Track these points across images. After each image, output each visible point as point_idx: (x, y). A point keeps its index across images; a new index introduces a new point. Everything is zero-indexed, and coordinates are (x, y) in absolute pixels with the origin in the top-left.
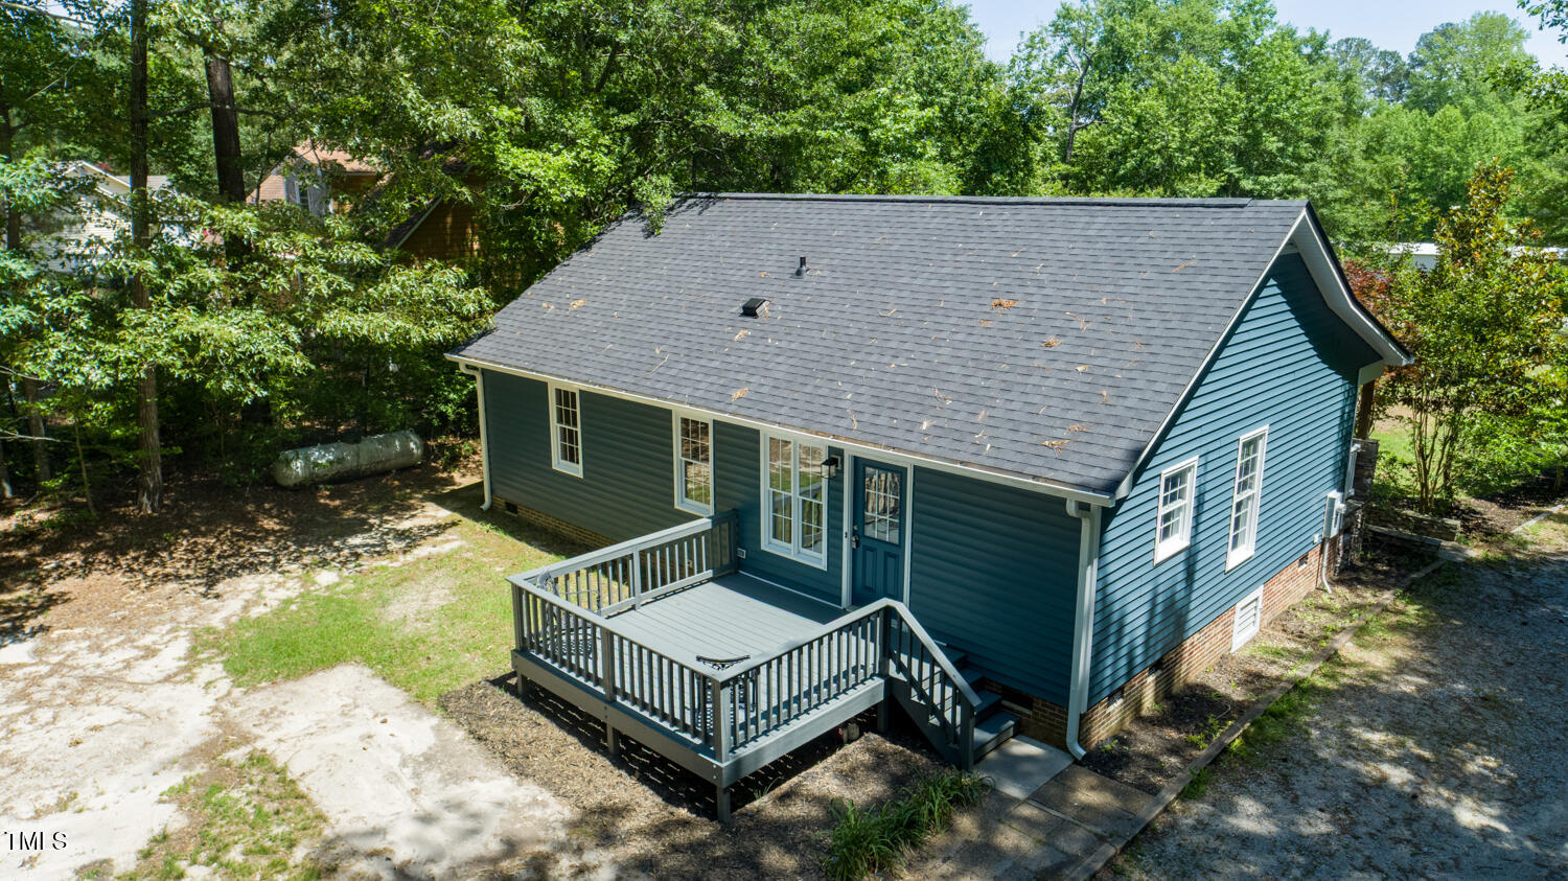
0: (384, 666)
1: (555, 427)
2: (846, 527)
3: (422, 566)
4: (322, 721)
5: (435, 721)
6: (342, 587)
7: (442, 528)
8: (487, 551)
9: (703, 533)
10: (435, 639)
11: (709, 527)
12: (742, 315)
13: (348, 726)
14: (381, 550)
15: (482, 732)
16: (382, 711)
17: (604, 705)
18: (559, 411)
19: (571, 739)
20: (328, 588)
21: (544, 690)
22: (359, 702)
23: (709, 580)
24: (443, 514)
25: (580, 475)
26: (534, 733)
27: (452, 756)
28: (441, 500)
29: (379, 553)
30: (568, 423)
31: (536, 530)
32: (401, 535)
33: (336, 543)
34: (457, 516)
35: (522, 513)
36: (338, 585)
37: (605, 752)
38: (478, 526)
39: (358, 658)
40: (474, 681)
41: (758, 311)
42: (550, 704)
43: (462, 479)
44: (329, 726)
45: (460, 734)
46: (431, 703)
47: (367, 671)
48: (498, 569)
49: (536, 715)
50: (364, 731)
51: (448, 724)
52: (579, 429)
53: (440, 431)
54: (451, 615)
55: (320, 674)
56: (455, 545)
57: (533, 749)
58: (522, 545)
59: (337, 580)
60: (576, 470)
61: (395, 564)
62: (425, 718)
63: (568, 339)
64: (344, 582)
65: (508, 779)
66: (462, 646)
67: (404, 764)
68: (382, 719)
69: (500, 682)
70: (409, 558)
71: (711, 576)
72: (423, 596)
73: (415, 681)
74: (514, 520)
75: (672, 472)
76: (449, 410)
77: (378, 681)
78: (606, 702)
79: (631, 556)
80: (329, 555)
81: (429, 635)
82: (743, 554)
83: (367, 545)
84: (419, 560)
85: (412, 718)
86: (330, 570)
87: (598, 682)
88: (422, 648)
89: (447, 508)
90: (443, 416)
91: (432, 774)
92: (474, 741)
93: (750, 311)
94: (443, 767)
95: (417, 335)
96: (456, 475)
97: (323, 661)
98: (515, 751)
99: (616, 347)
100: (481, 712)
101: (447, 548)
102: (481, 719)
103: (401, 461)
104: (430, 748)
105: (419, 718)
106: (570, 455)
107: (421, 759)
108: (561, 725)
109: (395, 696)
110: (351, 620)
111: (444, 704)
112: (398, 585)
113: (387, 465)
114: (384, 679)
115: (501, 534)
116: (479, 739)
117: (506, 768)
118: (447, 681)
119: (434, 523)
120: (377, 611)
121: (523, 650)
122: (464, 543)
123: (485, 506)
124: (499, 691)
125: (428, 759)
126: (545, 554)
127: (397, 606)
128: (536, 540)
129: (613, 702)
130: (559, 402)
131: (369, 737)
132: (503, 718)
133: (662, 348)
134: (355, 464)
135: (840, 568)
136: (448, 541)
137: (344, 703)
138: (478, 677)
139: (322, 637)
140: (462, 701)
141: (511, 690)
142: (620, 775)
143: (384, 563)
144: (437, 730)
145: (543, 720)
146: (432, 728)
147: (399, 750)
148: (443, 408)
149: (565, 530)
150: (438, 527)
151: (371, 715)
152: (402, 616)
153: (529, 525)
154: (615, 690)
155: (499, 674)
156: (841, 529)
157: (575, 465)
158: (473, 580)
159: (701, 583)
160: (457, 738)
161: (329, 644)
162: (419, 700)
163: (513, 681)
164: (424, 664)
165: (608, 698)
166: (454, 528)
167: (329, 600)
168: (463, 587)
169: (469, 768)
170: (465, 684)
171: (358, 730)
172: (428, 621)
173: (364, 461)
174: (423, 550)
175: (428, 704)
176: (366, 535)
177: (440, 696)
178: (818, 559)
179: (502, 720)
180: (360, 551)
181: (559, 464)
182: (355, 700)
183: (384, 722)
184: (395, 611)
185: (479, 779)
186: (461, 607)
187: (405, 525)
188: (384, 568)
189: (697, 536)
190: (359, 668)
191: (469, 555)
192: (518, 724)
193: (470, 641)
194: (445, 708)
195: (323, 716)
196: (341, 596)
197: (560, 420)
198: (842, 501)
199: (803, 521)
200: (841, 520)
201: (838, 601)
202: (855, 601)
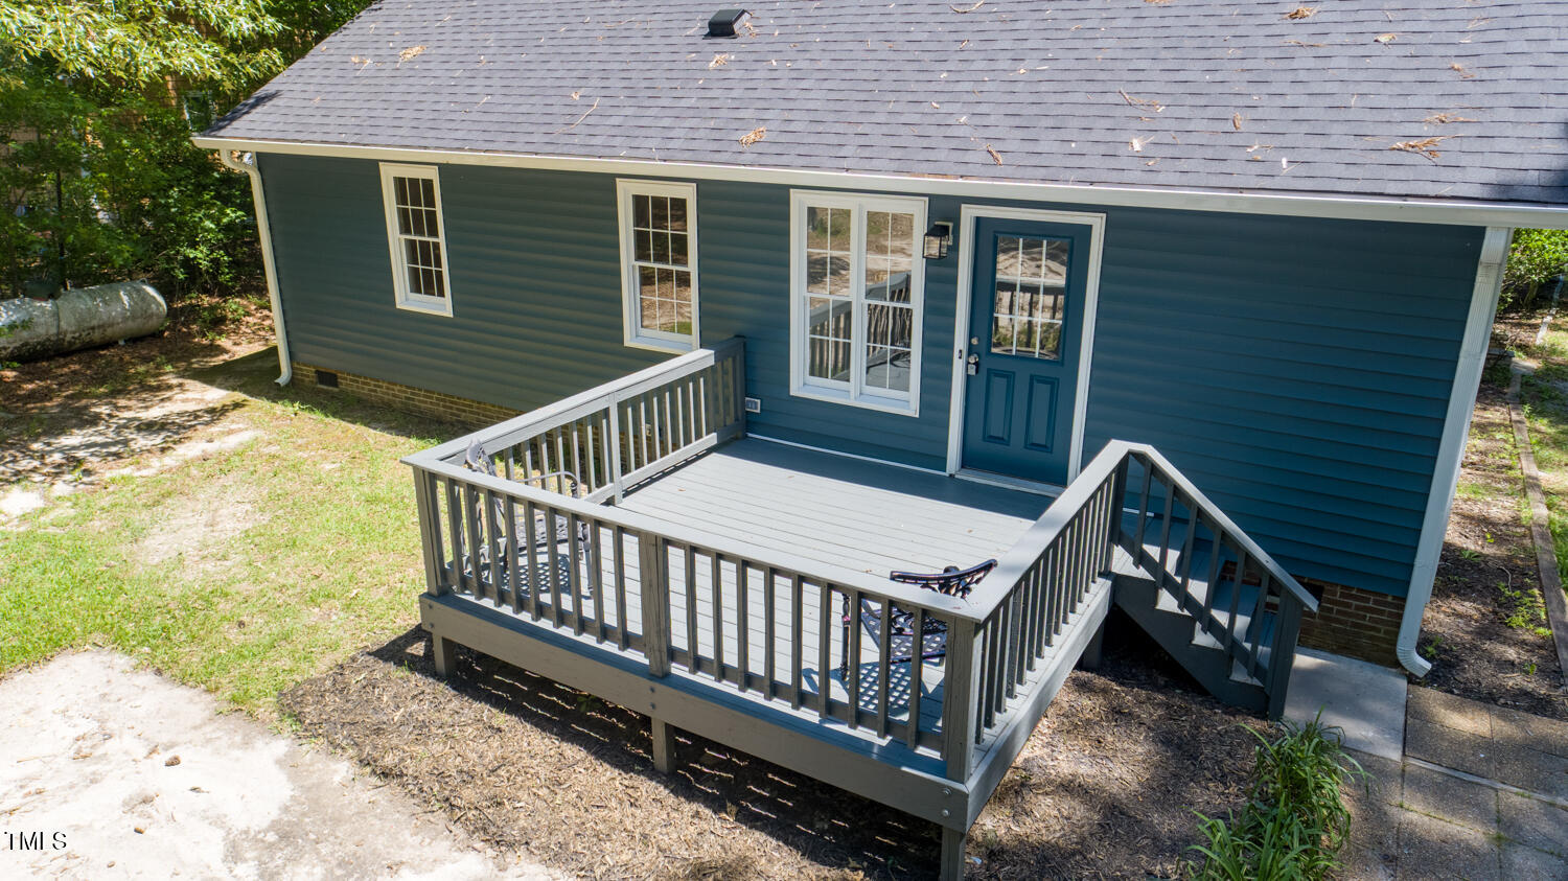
0: (154, 648)
1: (397, 242)
2: (960, 341)
3: (194, 471)
4: (32, 779)
5: (281, 746)
6: (52, 515)
7: (217, 413)
8: (300, 441)
9: (703, 372)
10: (246, 587)
11: (711, 362)
12: (707, 36)
13: (93, 781)
14: (117, 451)
15: (389, 760)
16: (164, 738)
17: (646, 683)
18: (403, 214)
19: (572, 751)
20: (24, 518)
21: (482, 658)
22: (111, 726)
23: (710, 451)
24: (215, 395)
25: (448, 313)
26: (493, 749)
27: (337, 821)
28: (209, 376)
29: (118, 456)
30: (419, 232)
31: (372, 407)
32: (149, 427)
33: (36, 446)
34: (239, 396)
35: (346, 383)
36: (43, 511)
37: (649, 770)
38: (279, 408)
39: (98, 637)
40: (340, 657)
41: (736, 27)
42: (500, 685)
43: (239, 347)
44: (50, 787)
45: (342, 769)
46: (266, 708)
47: (122, 661)
48: (328, 467)
49: (485, 711)
50: (131, 788)
51: (311, 753)
52: (441, 240)
53: (185, 289)
54: (263, 545)
55: (19, 678)
56: (247, 436)
57: (500, 785)
58: (358, 429)
59: (40, 504)
60: (441, 306)
61: (144, 472)
62: (259, 743)
63: (409, 97)
64: (56, 506)
65: (471, 856)
66: (301, 594)
67: (234, 855)
68: (168, 756)
69: (393, 653)
70: (169, 460)
71: (715, 442)
72: (205, 518)
73: (225, 669)
74: (333, 397)
75: (619, 288)
76: (200, 254)
77: (147, 678)
78: (652, 677)
79: (606, 412)
80: (25, 464)
81: (232, 582)
82: (756, 406)
83: (94, 445)
84: (187, 464)
85: (231, 746)
86: (25, 489)
87: (627, 640)
88: (223, 606)
89: (220, 386)
90: (190, 265)
91: (303, 870)
92: (374, 780)
93: (721, 28)
94: (324, 849)
95: (149, 61)
96: (224, 342)
97: (25, 651)
98: (469, 794)
99: (498, 99)
100: (375, 718)
101: (232, 442)
102: (378, 731)
103: (133, 326)
104: (286, 809)
105: (247, 743)
106: (425, 283)
107: (271, 837)
108: (542, 724)
109: (190, 705)
110: (74, 569)
111: (294, 708)
112: (156, 503)
113: (109, 332)
114: (159, 672)
115: (318, 416)
116: (385, 774)
117: (458, 829)
118: (288, 663)
119: (202, 406)
120: (124, 550)
121: (443, 590)
122: (259, 433)
123: (284, 377)
124: (399, 673)
125: (287, 835)
126: (401, 440)
127: (162, 538)
128: (378, 421)
129: (665, 677)
130: (401, 199)
131: (146, 801)
132: (424, 725)
133: (582, 92)
134: (53, 330)
135: (946, 409)
136: (230, 432)
137: (79, 732)
138: (347, 650)
139: (19, 604)
140: (329, 698)
141: (424, 666)
142: (697, 814)
143: (126, 472)
144: (289, 764)
145: (502, 719)
146: (279, 762)
147: (218, 821)
148: (191, 253)
149: (423, 402)
150: (212, 411)
151: (141, 750)
152: (174, 554)
153: (359, 401)
154: (673, 654)
155: (386, 639)
156: (951, 346)
157: (436, 299)
158: (288, 487)
159: (698, 457)
160: (337, 779)
161: (34, 616)
162: (240, 706)
163: (418, 649)
164: (234, 636)
165: (654, 669)
166: (237, 412)
167: (31, 536)
168: (275, 497)
169: (380, 843)
170: (322, 666)
171: (117, 788)
172: (225, 558)
173: (68, 324)
174: (191, 449)
175: (260, 712)
176: (91, 431)
177: (282, 694)
178: (906, 402)
179: (422, 730)
180: (80, 454)
181: (407, 300)
182: (102, 722)
183: (174, 762)
184: (158, 547)
185: (412, 867)
186: (279, 530)
187: (155, 413)
188: (126, 480)
189: (693, 377)
190: (104, 657)
191: (273, 449)
192: (457, 734)
193: (314, 585)
194: (298, 718)
195: (32, 768)
196: (51, 530)
197: (405, 229)
198: (953, 297)
199: (869, 341)
200: (951, 330)
201: (941, 463)
202: (967, 462)
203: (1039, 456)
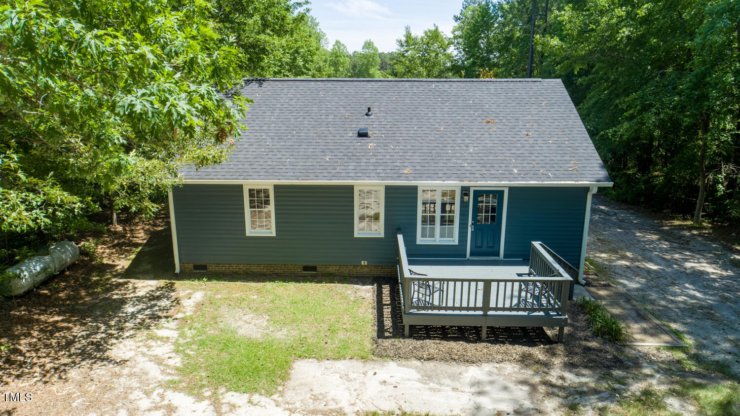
0: (315, 355)
1: (248, 212)
2: (470, 222)
3: (208, 309)
7: (168, 289)
12: (358, 137)
13: (363, 383)
15: (425, 356)
16: (361, 371)
17: (484, 318)
18: (252, 201)
19: (461, 343)
20: (181, 337)
25: (273, 234)
26: (444, 347)
30: (260, 207)
31: (229, 275)
34: (165, 281)
35: (211, 268)
37: (481, 341)
38: (191, 282)
39: (292, 357)
41: (369, 134)
44: (356, 388)
47: (311, 360)
52: (273, 209)
54: (285, 323)
55: (293, 372)
56: (199, 294)
60: (268, 232)
65: (471, 367)
66: (326, 332)
67: (425, 383)
74: (206, 274)
77: (328, 362)
83: (145, 309)
85: (381, 367)
87: (477, 309)
88: (310, 341)
89: (147, 279)
92: (427, 362)
93: (363, 135)
100: (406, 351)
101: (198, 297)
102: (413, 353)
105: (384, 366)
109: (351, 363)
114: (327, 359)
115: (215, 282)
116: (429, 359)
117: (462, 363)
118: (359, 347)
122: (201, 292)
123: (177, 270)
129: (487, 315)
130: (252, 196)
131: (384, 382)
133: (327, 157)
134: (54, 269)
135: (466, 241)
136: (191, 294)
141: (398, 337)
150: (165, 289)
151: (361, 375)
153: (221, 273)
154: (490, 309)
156: (467, 224)
157: (266, 230)
162: (367, 359)
164: (331, 346)
165: (485, 314)
166: (178, 287)
173: (57, 265)
177: (372, 353)
179: (423, 349)
181: (251, 232)
183: (374, 374)
187: (140, 293)
190: (305, 361)
197: (253, 207)
198: (468, 211)
199: (446, 225)
200: (468, 220)
201: (465, 256)
202: (471, 255)
203: (491, 250)
